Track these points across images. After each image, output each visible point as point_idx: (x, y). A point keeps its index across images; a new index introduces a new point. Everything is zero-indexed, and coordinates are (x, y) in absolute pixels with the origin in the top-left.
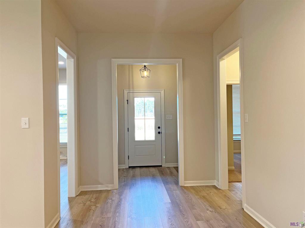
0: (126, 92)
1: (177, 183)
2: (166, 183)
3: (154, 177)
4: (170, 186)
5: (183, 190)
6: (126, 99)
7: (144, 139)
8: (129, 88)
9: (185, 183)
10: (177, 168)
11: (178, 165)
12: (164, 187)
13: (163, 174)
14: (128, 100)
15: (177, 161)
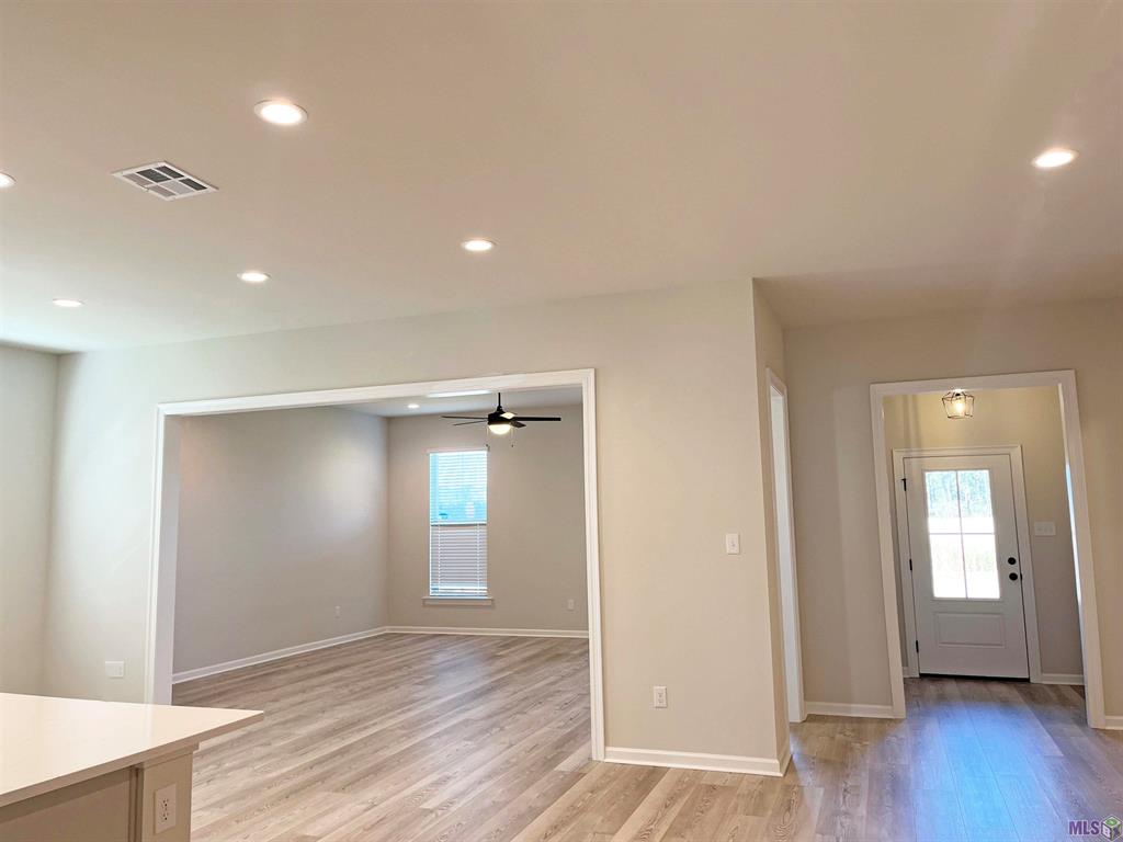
0: (898, 456)
1: (1082, 720)
2: (1046, 719)
3: (1005, 704)
4: (1061, 726)
5: (1100, 737)
6: (899, 477)
7: (963, 596)
8: (908, 446)
9: (1107, 723)
10: (1081, 690)
11: (1083, 680)
12: (1041, 727)
13: (1033, 699)
14: (905, 480)
15: (1081, 671)
